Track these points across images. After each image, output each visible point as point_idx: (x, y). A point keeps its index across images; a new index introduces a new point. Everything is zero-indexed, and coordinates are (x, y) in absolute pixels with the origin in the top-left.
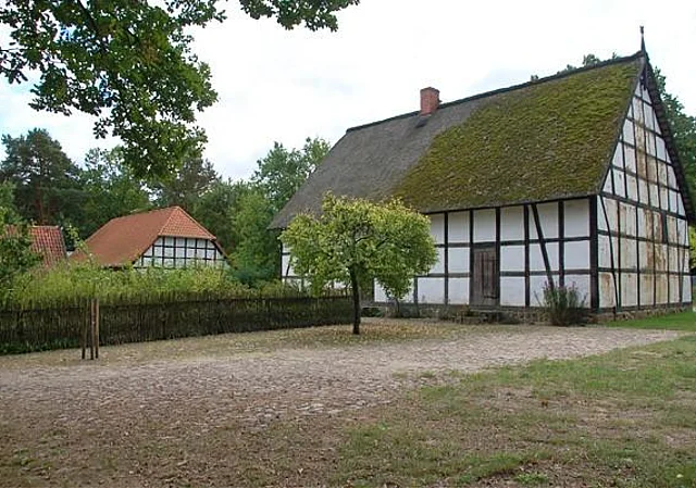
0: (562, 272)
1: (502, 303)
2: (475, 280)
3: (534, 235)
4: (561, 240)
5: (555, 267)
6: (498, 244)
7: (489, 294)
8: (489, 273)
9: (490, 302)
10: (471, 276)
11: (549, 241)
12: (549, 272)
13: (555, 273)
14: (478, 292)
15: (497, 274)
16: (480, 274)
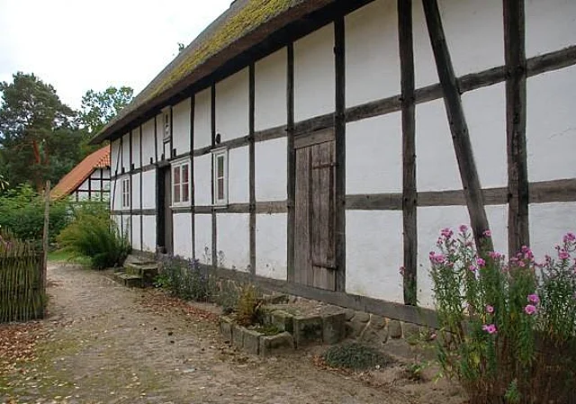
0: (520, 194)
1: (350, 287)
2: (298, 218)
3: (427, 74)
4: (515, 71)
5: (493, 173)
6: (340, 119)
7: (324, 260)
8: (322, 201)
9: (323, 279)
10: (291, 208)
11: (474, 81)
12: (473, 194)
13: (495, 196)
14: (302, 252)
15: (339, 202)
16: (306, 204)
